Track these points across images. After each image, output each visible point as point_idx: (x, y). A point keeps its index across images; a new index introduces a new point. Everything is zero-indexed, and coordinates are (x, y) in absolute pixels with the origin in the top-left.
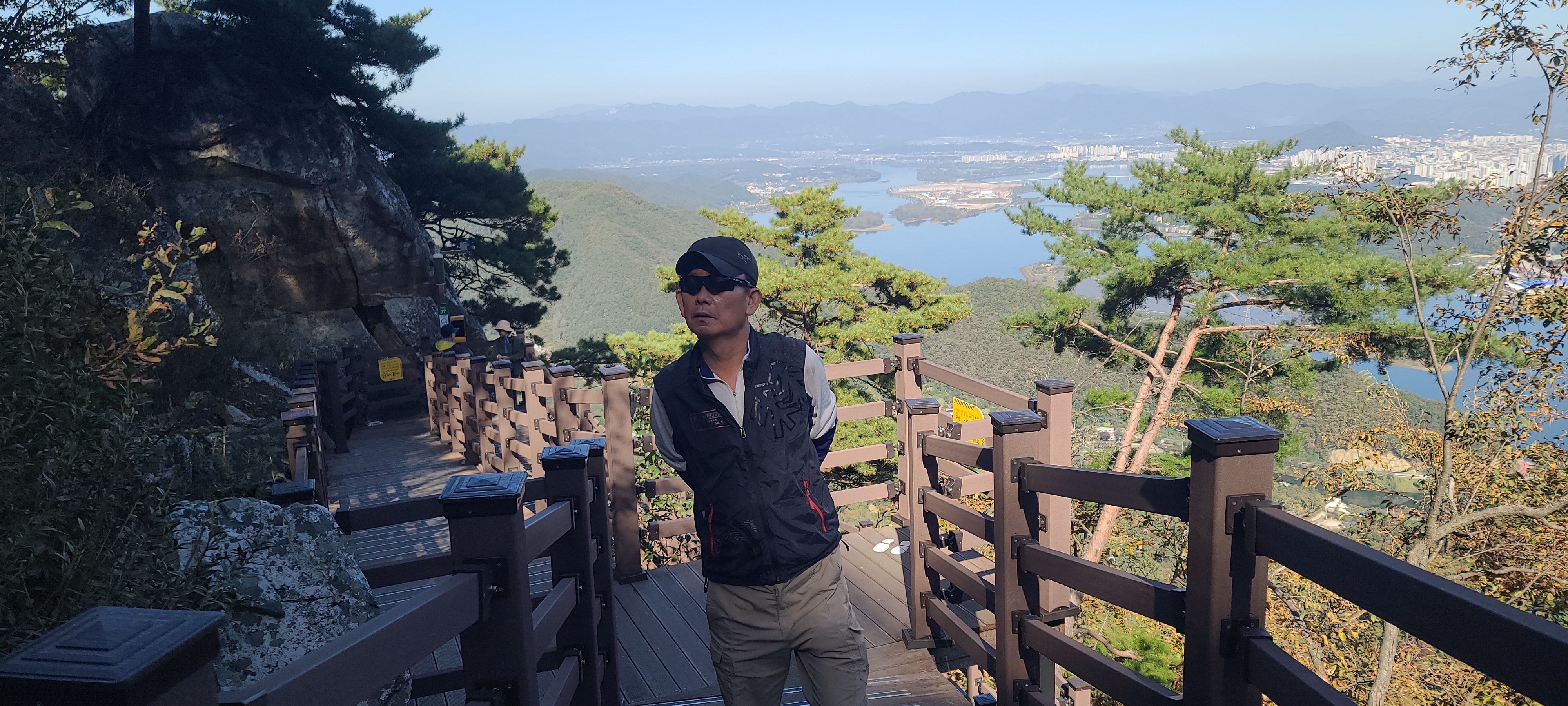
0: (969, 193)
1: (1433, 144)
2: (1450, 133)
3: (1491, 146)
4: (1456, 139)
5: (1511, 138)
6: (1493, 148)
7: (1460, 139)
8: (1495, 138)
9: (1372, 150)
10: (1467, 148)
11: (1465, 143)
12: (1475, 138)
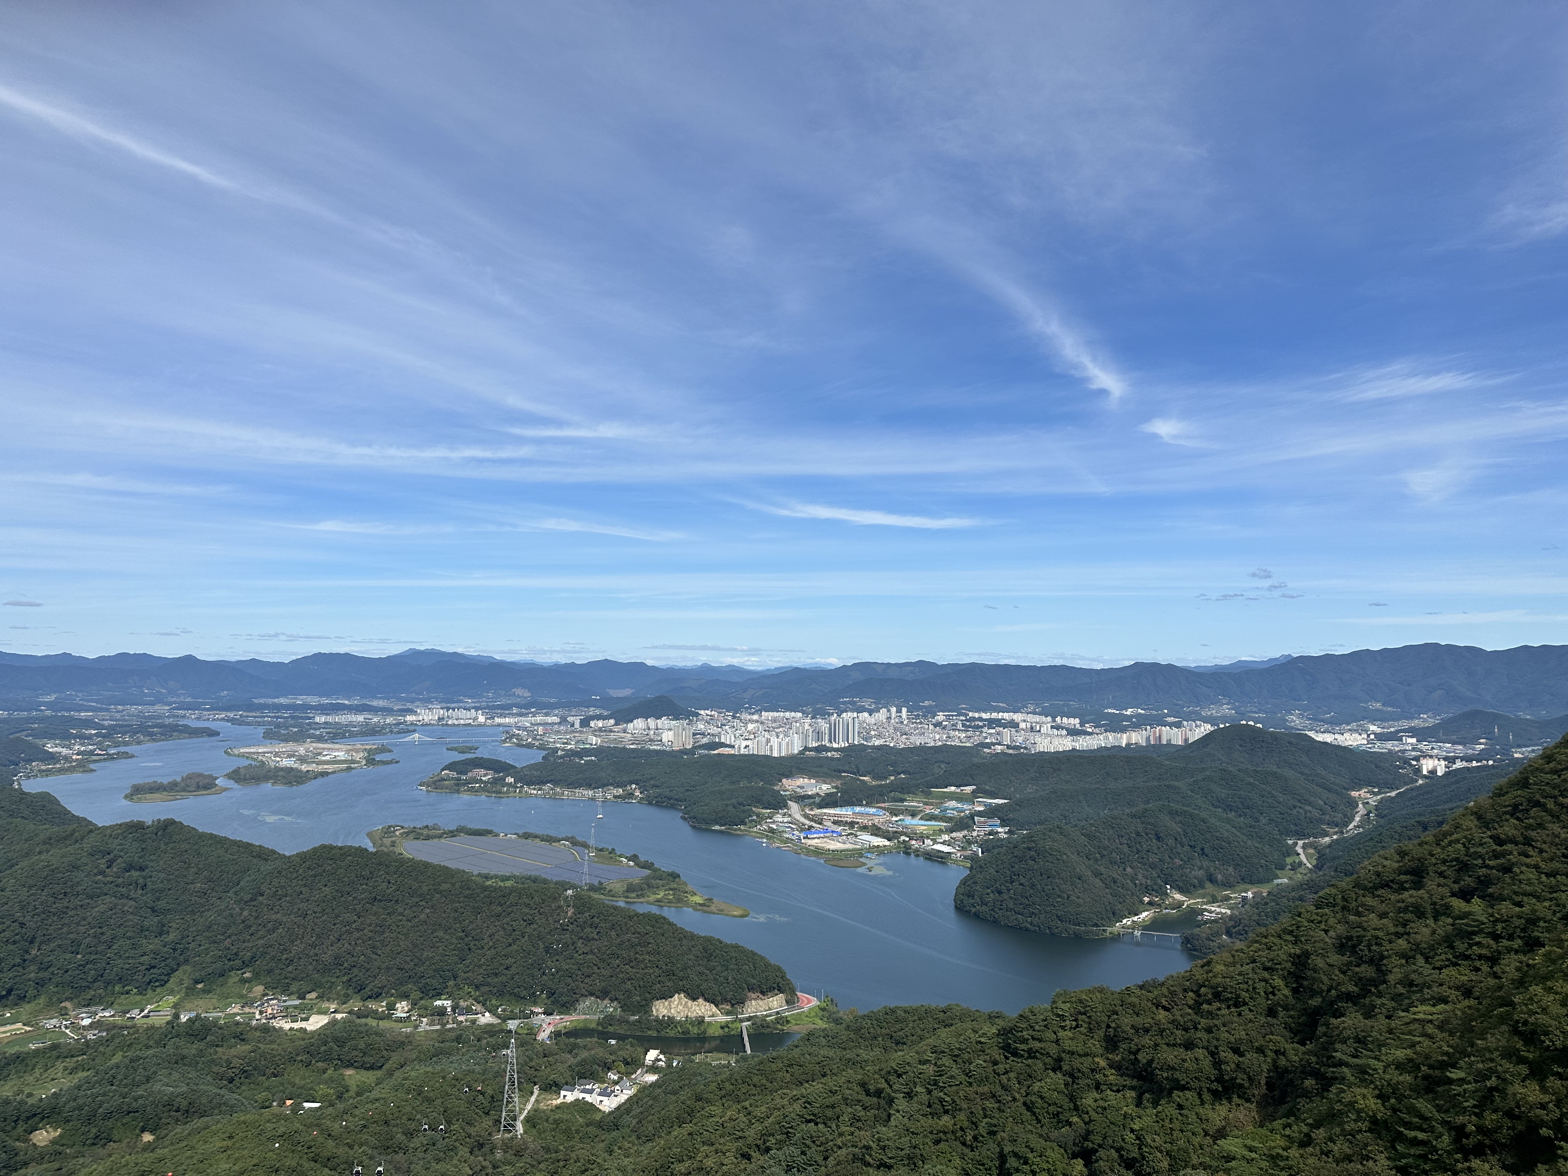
0: (320, 754)
1: (734, 717)
2: (746, 708)
3: (774, 720)
4: (750, 714)
5: (788, 714)
6: (775, 722)
7: (753, 714)
8: (776, 714)
9: (691, 721)
10: (757, 721)
11: (755, 717)
12: (763, 713)
